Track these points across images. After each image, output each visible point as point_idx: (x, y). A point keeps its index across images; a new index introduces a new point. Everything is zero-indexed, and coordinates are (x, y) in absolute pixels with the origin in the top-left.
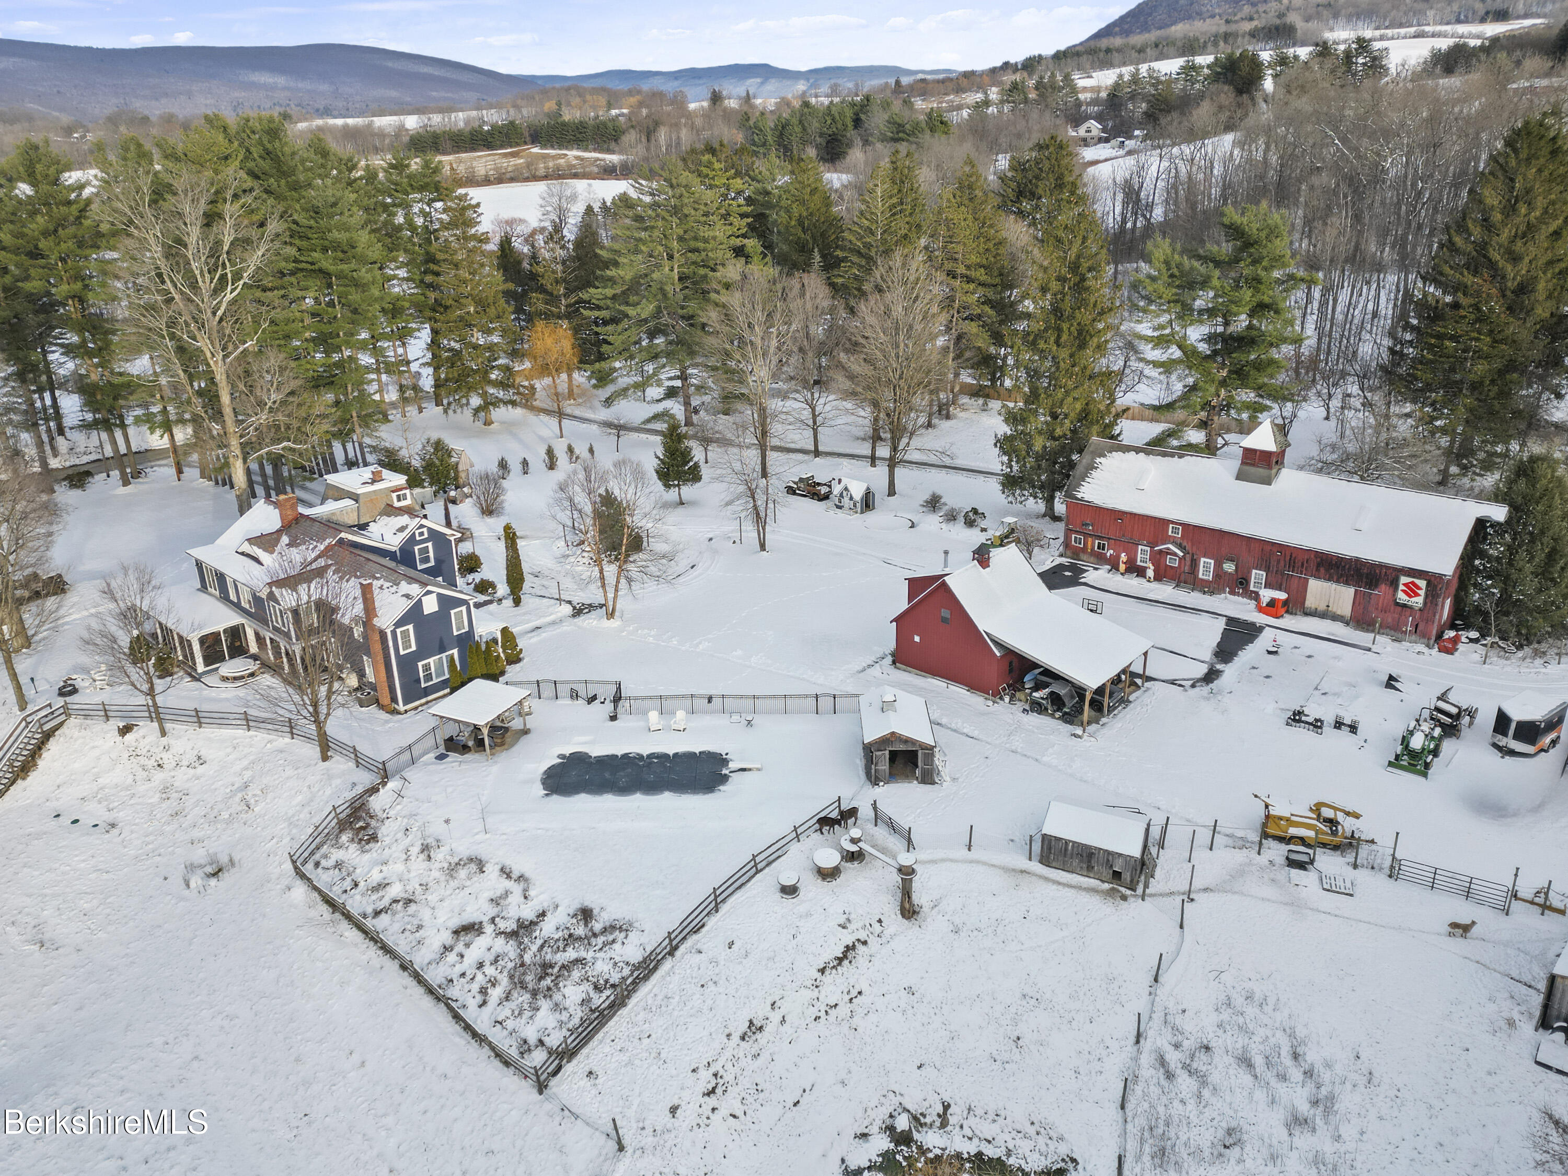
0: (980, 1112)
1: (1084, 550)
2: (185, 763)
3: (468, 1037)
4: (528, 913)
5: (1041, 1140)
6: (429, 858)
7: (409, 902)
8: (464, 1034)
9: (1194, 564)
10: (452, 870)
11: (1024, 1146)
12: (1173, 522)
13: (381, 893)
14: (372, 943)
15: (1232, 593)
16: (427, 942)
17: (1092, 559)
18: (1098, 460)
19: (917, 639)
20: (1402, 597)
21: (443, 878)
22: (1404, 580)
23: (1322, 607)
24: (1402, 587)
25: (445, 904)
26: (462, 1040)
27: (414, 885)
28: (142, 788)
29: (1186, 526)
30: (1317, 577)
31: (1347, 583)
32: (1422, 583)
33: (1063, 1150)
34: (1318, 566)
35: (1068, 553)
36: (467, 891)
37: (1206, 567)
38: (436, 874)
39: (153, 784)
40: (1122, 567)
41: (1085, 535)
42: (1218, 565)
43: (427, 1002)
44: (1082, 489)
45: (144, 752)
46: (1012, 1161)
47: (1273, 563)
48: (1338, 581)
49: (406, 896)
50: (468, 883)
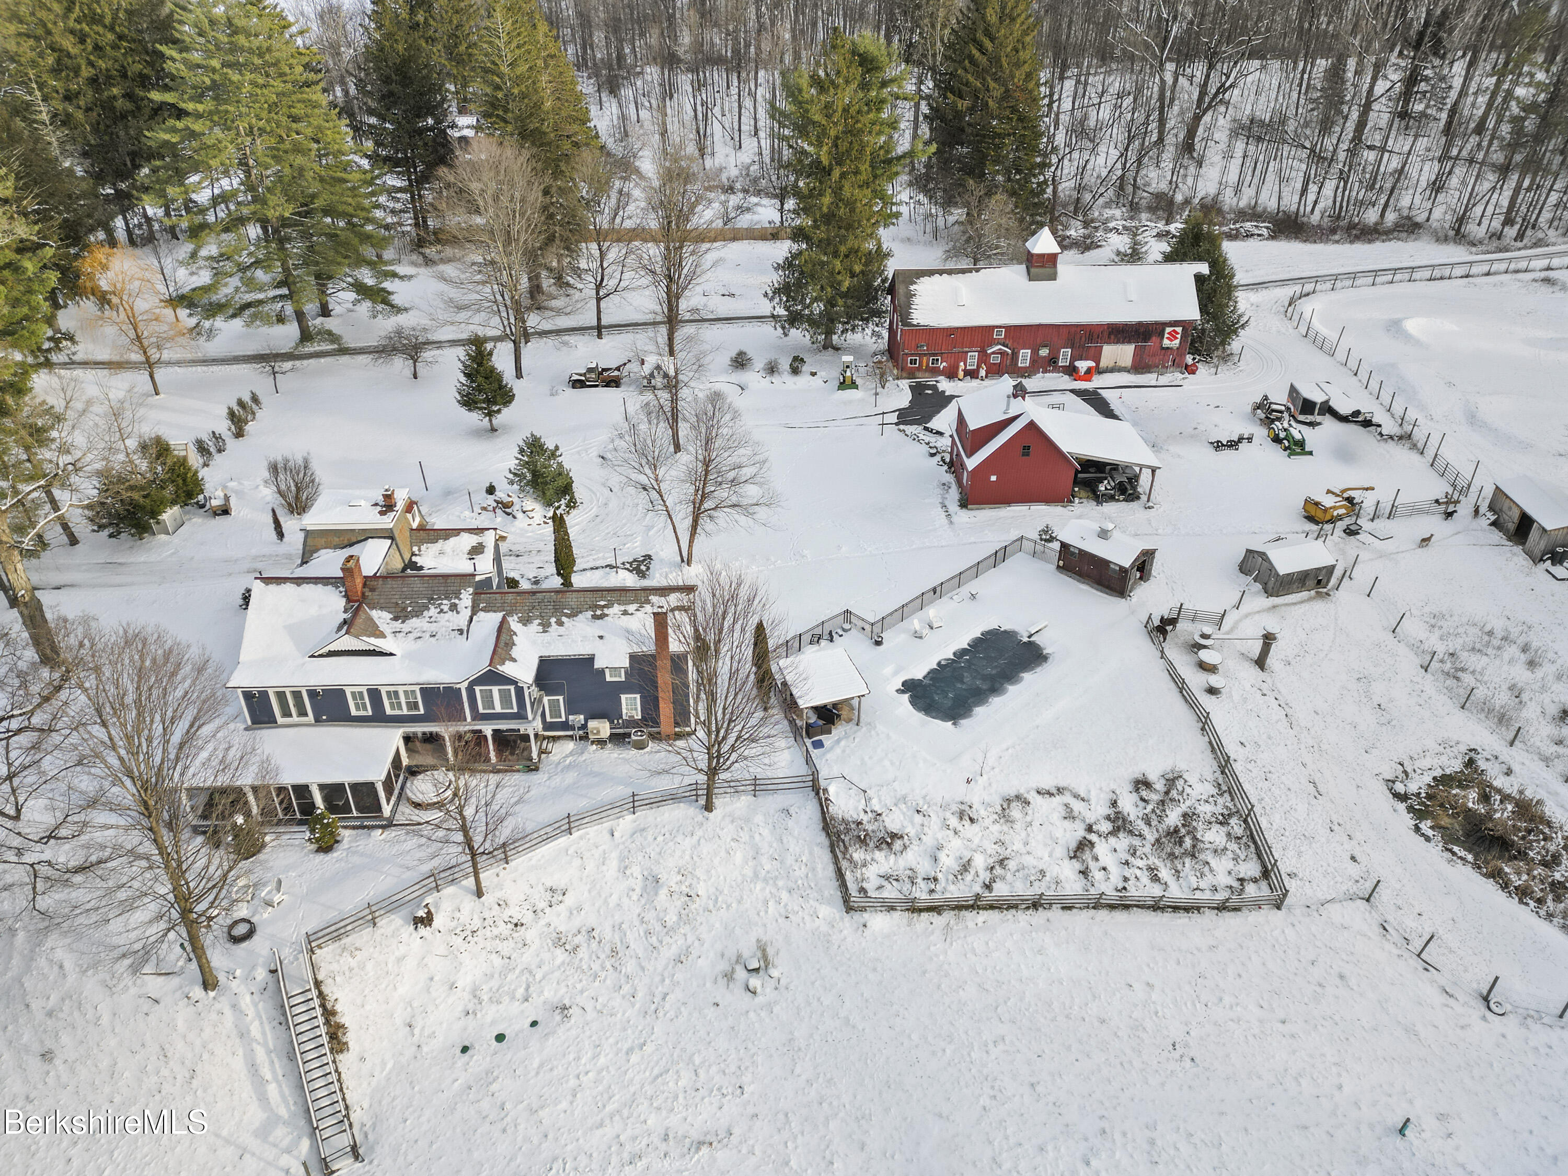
0: (1416, 757)
1: (919, 369)
2: (542, 905)
3: (1182, 914)
4: (1103, 809)
5: (1449, 750)
6: (972, 820)
7: (1002, 862)
8: (1177, 915)
9: (1015, 355)
10: (1004, 815)
11: (1444, 760)
12: (997, 327)
13: (972, 872)
14: (1013, 911)
15: (1045, 372)
16: (1062, 877)
17: (927, 375)
18: (912, 288)
19: (993, 478)
20: (1166, 343)
21: (1005, 828)
22: (1168, 330)
23: (1111, 364)
24: (1166, 335)
25: (1033, 843)
26: (1182, 919)
27: (991, 848)
28: (527, 958)
29: (1009, 329)
30: (1109, 343)
31: (1129, 342)
32: (1179, 330)
33: (1463, 749)
34: (1110, 334)
35: (904, 375)
36: (1036, 824)
37: (1025, 356)
38: (996, 828)
39: (534, 948)
40: (961, 374)
41: (920, 355)
42: (1035, 352)
43: (1120, 916)
44: (913, 316)
45: (477, 923)
46: (1448, 772)
47: (1077, 340)
48: (1123, 342)
49: (995, 859)
50: (1028, 819)
